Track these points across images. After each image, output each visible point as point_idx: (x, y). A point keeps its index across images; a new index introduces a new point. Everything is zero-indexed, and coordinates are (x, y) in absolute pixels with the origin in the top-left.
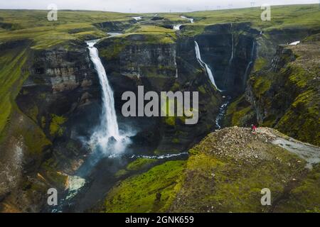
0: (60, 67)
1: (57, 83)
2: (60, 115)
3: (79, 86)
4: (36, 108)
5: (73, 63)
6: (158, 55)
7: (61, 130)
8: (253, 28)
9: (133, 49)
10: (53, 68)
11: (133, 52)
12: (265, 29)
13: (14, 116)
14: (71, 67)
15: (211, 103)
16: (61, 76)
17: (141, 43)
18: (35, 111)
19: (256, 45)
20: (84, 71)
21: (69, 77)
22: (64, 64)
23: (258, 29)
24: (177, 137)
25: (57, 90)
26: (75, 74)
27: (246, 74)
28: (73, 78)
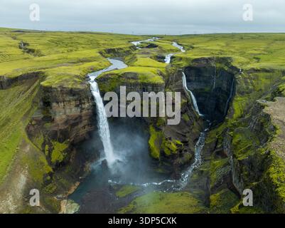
0: (63, 101)
1: (61, 114)
5: (75, 97)
10: (57, 102)
14: (73, 100)
16: (64, 108)
17: (134, 81)
18: (41, 140)
21: (71, 109)
22: (67, 99)
26: (77, 106)
28: (74, 110)
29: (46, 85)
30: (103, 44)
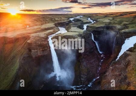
29: (30, 42)
30: (57, 20)
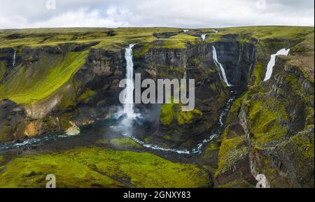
0: (100, 60)
1: (97, 70)
2: (92, 90)
3: (112, 74)
4: (80, 82)
5: (110, 58)
6: (171, 58)
7: (88, 99)
8: (253, 37)
9: (153, 52)
10: (96, 60)
11: (153, 54)
12: (261, 38)
13: (66, 84)
14: (108, 60)
15: (219, 100)
16: (100, 66)
17: (159, 47)
18: (79, 84)
19: (256, 51)
20: (117, 65)
21: (105, 67)
22: (103, 59)
23: (257, 38)
24: (170, 135)
25: (97, 74)
26: (110, 66)
27: (249, 74)
28: (108, 68)
